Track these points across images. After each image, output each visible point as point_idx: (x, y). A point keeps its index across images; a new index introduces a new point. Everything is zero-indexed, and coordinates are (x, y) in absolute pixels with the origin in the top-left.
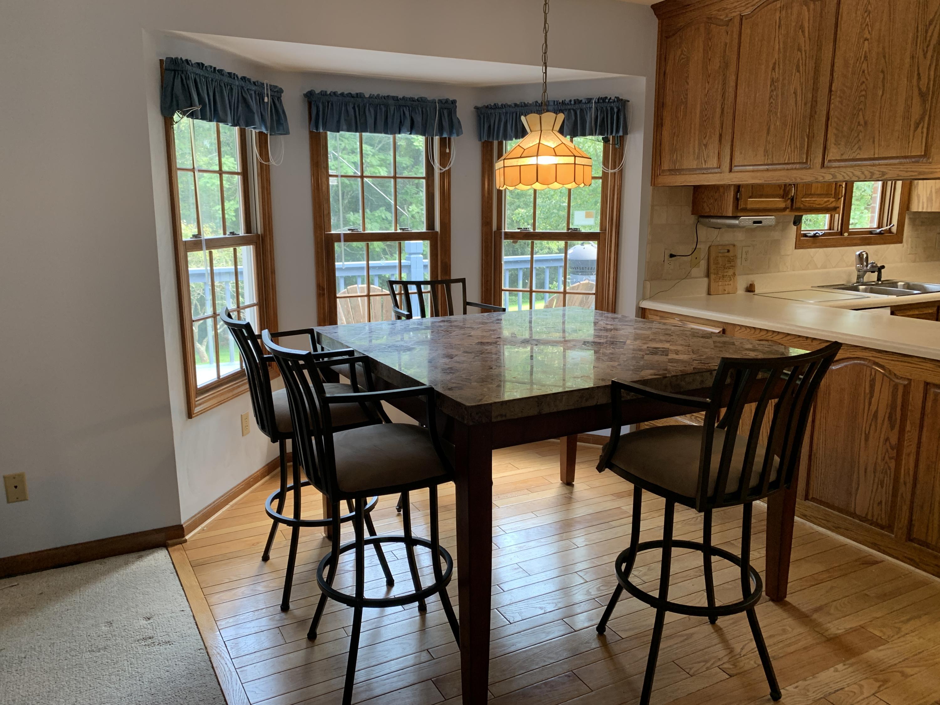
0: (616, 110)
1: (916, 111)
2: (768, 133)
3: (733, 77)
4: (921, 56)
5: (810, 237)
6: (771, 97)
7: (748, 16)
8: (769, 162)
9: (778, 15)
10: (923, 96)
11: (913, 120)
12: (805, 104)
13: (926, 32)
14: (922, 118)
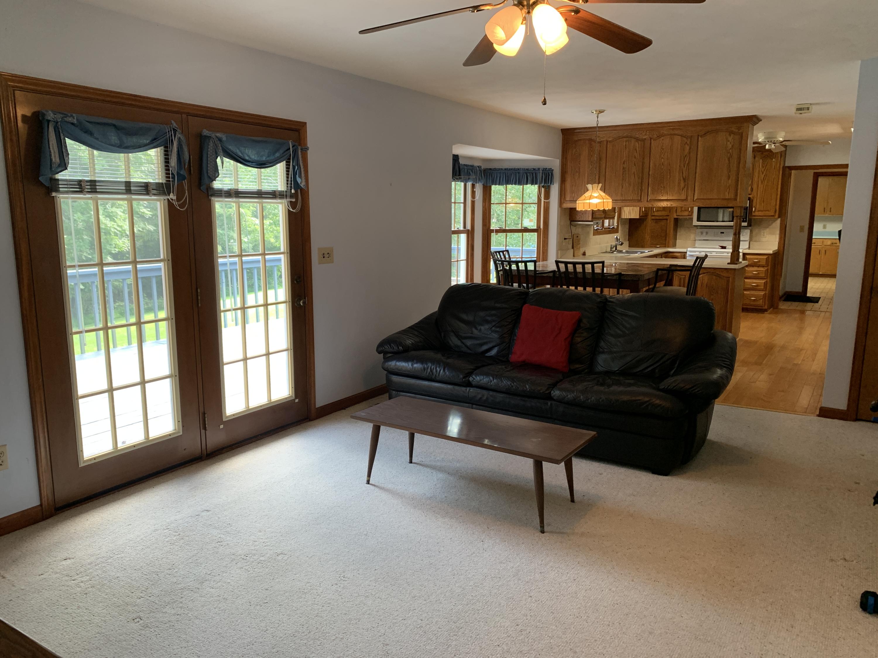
0: (550, 174)
1: (682, 185)
2: (622, 188)
3: (604, 165)
4: (683, 166)
5: (611, 229)
6: (623, 174)
7: (610, 142)
8: (623, 199)
9: (625, 143)
10: (684, 180)
11: (681, 187)
12: (639, 178)
13: (684, 159)
14: (685, 187)
